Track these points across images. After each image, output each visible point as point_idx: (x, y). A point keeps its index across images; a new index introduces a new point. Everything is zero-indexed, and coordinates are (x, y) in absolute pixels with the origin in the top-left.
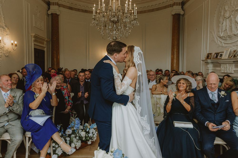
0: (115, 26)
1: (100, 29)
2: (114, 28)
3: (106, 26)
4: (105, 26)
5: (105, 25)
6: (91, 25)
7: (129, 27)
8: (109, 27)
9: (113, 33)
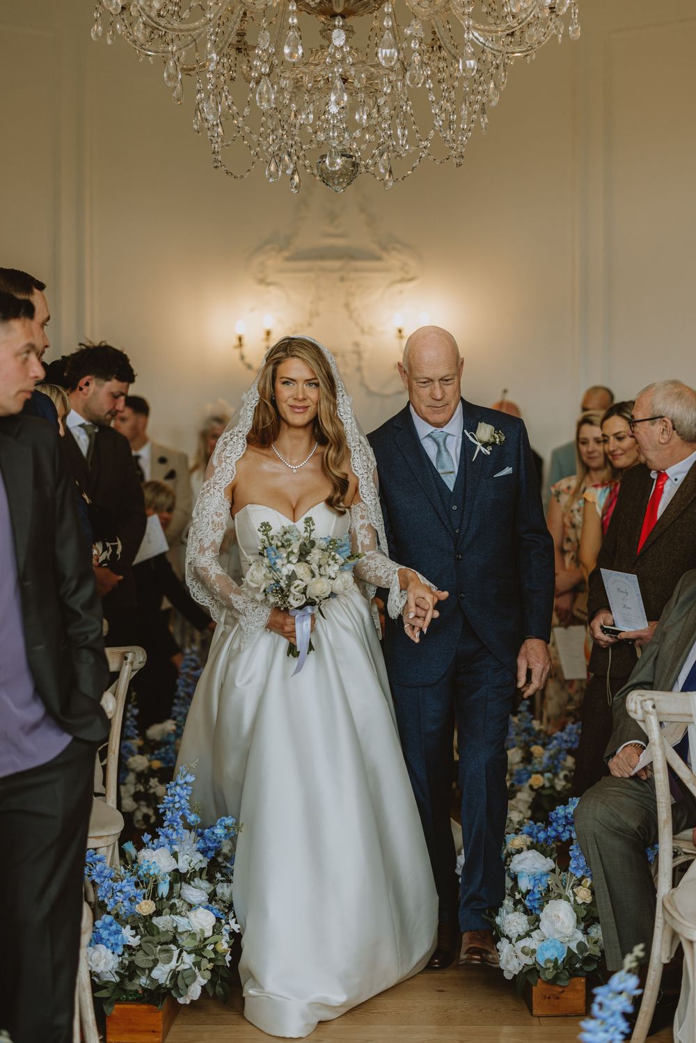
0: (339, 38)
1: (187, 71)
2: (335, 62)
3: (242, 47)
4: (239, 50)
5: (241, 34)
6: (98, 29)
7: (479, 53)
8: (279, 51)
9: (321, 113)
